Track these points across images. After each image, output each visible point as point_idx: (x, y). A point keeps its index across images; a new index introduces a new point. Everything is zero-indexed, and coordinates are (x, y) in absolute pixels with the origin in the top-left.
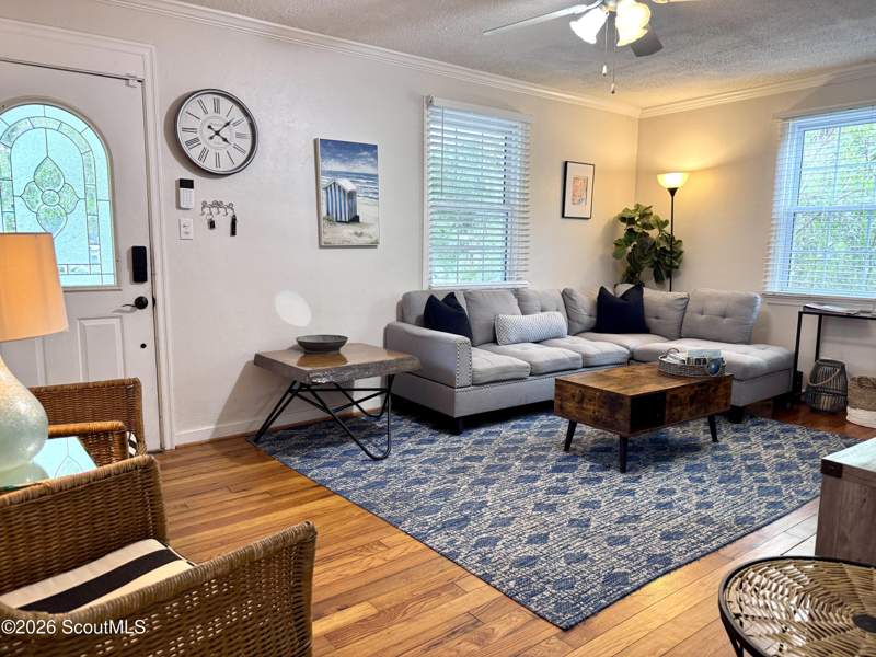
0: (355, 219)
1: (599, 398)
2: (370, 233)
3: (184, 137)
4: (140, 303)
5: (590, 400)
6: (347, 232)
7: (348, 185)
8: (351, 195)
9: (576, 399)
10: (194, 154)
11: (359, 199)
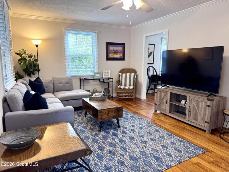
1: (114, 110)
5: (111, 112)
9: (107, 113)
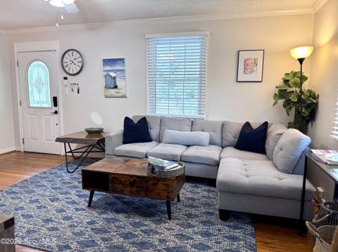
0: (116, 87)
2: (122, 92)
3: (65, 65)
4: (56, 112)
6: (113, 92)
7: (113, 74)
8: (114, 78)
10: (67, 69)
11: (117, 80)
